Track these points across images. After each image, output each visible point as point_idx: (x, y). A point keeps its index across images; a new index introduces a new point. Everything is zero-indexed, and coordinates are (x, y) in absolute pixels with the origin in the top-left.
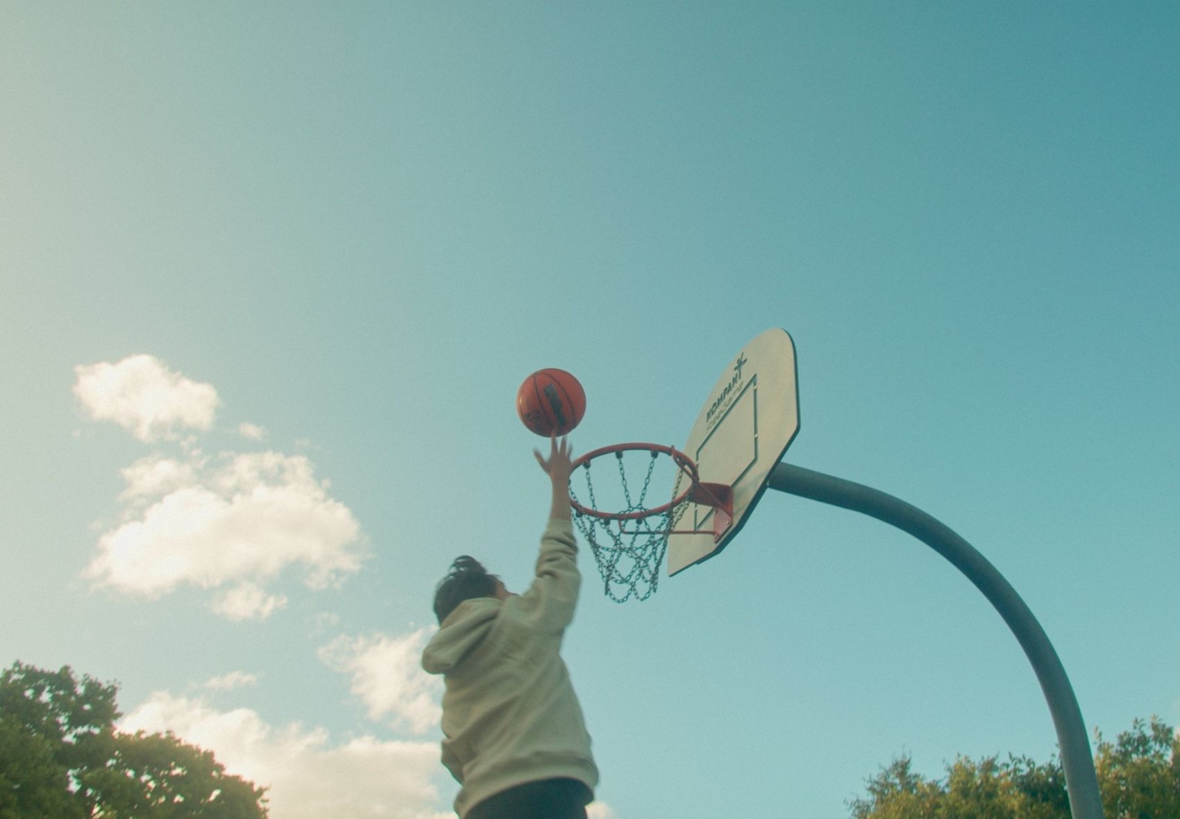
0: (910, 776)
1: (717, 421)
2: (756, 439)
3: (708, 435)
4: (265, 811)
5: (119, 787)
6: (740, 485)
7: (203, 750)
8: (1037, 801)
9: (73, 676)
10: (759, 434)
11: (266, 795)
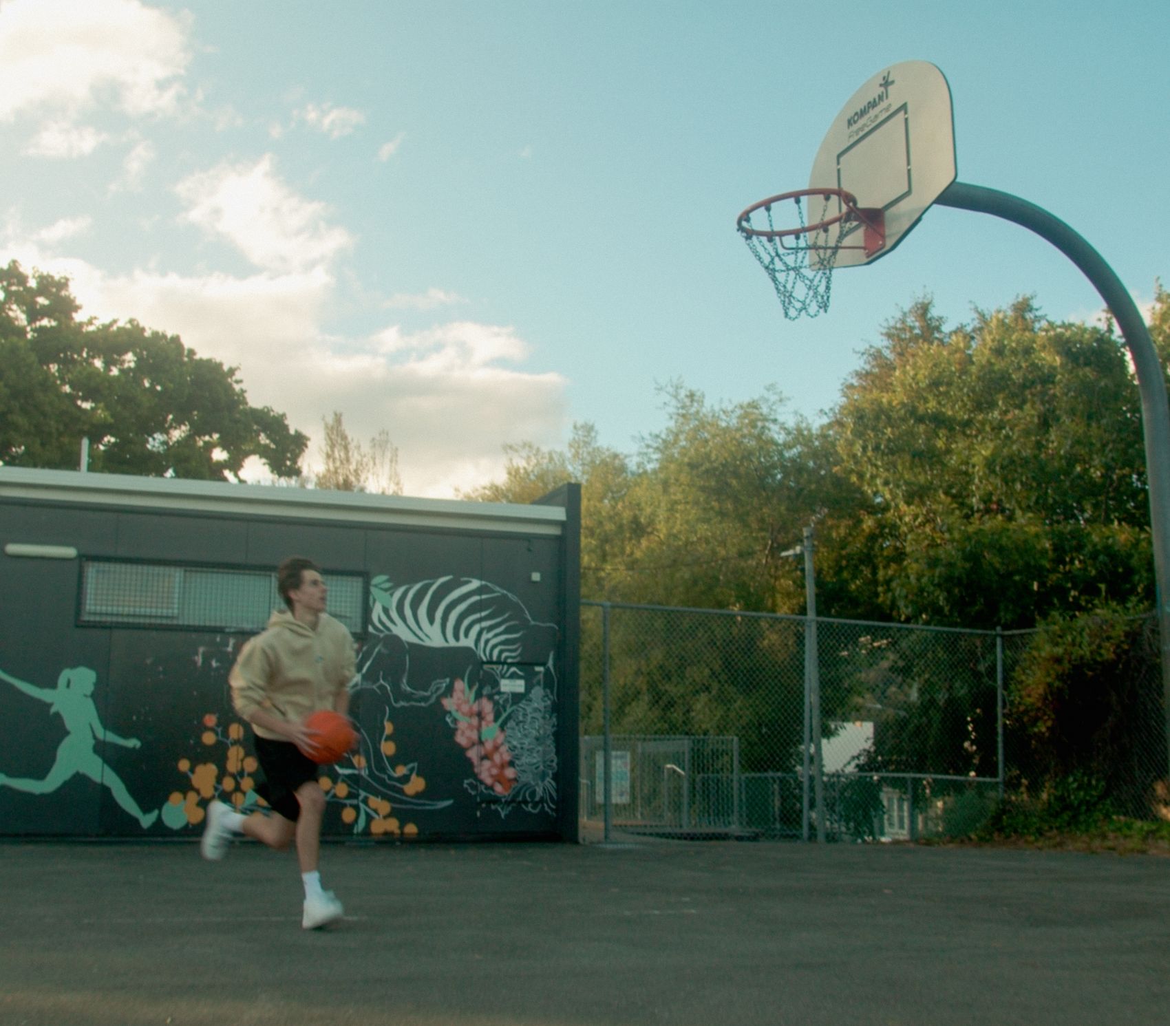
0: (930, 319)
1: (861, 134)
2: (909, 171)
3: (849, 144)
4: (243, 391)
5: (107, 384)
6: (893, 210)
7: (169, 335)
8: (1078, 365)
9: (22, 269)
10: (912, 167)
11: (238, 376)
